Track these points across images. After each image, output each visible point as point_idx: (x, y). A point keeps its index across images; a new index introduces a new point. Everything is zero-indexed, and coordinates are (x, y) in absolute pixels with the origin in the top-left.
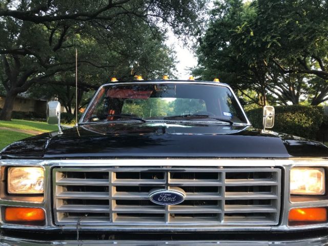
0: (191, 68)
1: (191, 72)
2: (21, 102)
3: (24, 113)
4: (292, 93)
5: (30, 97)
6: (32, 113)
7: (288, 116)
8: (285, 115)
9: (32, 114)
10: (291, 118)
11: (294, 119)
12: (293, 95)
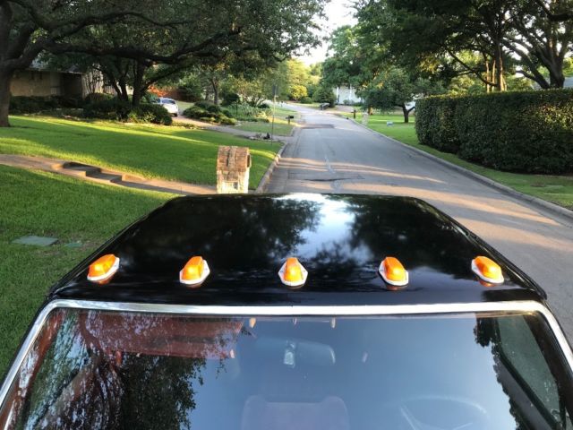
0: (357, 4)
1: (356, 11)
2: (33, 78)
3: (41, 99)
4: (552, 52)
5: (49, 67)
6: (57, 97)
7: (549, 112)
8: (542, 109)
9: (57, 101)
10: (553, 118)
11: (561, 119)
12: (552, 55)
